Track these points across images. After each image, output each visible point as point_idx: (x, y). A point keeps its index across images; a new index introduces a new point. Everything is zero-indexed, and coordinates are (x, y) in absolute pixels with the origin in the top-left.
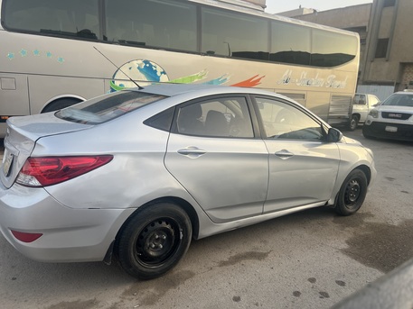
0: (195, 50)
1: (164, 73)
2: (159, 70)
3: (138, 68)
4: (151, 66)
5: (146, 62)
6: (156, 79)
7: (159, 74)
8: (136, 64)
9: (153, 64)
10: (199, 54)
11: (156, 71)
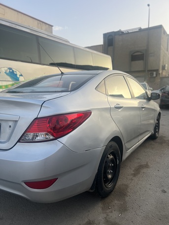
0: (38, 62)
1: (21, 75)
2: (18, 74)
3: (5, 72)
4: (13, 71)
5: (10, 69)
6: (17, 79)
7: (18, 76)
8: (3, 70)
9: (15, 70)
10: (40, 64)
11: (16, 74)
